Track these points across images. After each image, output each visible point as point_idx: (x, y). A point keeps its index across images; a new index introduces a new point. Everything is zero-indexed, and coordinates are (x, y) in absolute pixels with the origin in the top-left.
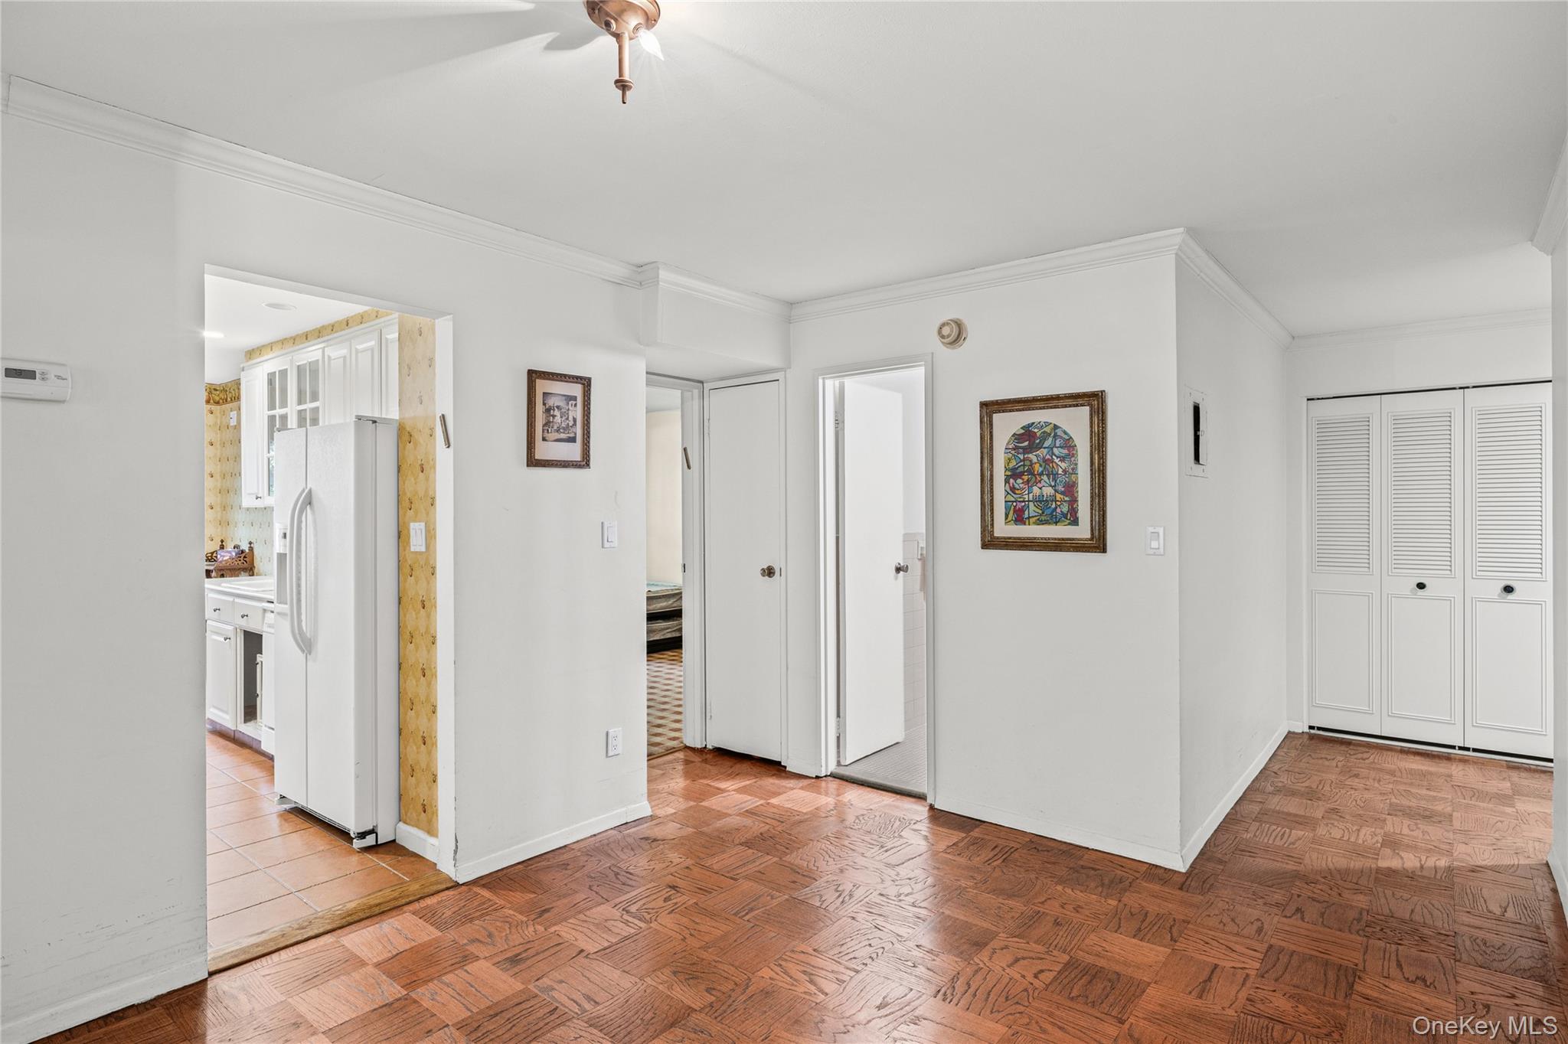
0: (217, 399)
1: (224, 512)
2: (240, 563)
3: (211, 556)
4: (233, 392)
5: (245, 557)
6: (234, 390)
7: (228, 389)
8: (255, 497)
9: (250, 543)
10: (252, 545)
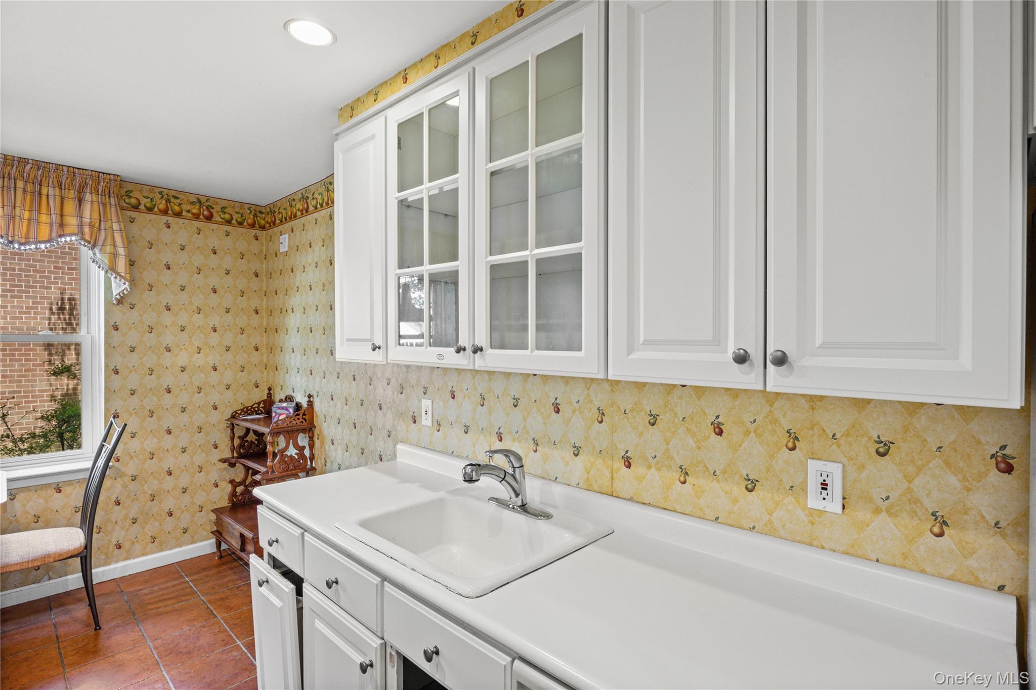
0: (263, 222)
1: (271, 355)
2: (298, 422)
3: (258, 407)
4: (284, 212)
5: (304, 414)
6: (285, 209)
7: (277, 210)
8: (370, 347)
9: (310, 396)
10: (311, 399)
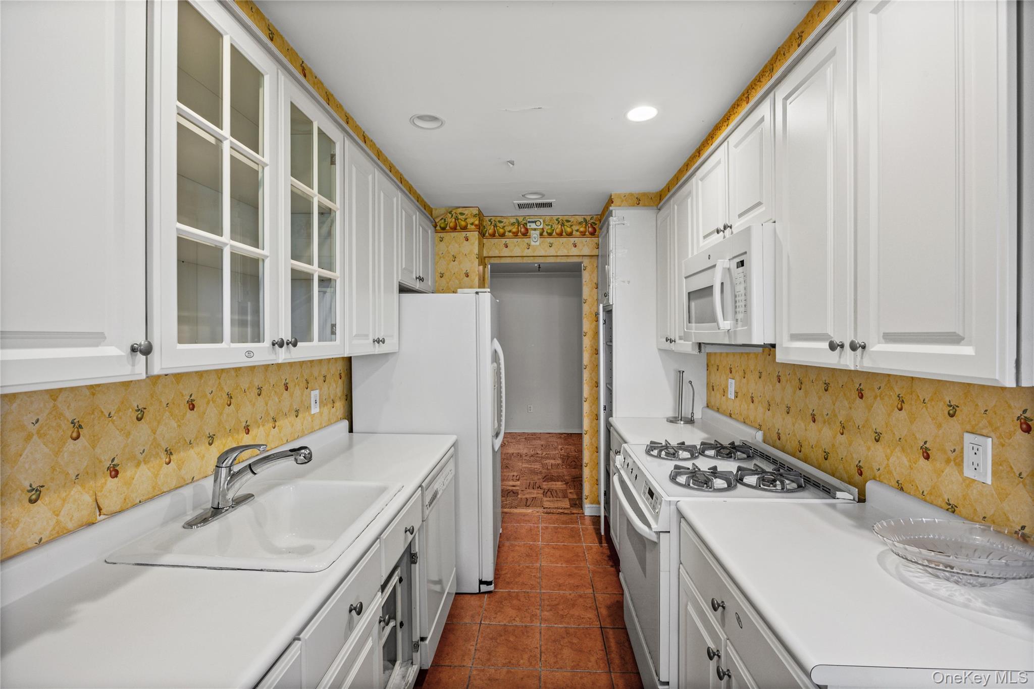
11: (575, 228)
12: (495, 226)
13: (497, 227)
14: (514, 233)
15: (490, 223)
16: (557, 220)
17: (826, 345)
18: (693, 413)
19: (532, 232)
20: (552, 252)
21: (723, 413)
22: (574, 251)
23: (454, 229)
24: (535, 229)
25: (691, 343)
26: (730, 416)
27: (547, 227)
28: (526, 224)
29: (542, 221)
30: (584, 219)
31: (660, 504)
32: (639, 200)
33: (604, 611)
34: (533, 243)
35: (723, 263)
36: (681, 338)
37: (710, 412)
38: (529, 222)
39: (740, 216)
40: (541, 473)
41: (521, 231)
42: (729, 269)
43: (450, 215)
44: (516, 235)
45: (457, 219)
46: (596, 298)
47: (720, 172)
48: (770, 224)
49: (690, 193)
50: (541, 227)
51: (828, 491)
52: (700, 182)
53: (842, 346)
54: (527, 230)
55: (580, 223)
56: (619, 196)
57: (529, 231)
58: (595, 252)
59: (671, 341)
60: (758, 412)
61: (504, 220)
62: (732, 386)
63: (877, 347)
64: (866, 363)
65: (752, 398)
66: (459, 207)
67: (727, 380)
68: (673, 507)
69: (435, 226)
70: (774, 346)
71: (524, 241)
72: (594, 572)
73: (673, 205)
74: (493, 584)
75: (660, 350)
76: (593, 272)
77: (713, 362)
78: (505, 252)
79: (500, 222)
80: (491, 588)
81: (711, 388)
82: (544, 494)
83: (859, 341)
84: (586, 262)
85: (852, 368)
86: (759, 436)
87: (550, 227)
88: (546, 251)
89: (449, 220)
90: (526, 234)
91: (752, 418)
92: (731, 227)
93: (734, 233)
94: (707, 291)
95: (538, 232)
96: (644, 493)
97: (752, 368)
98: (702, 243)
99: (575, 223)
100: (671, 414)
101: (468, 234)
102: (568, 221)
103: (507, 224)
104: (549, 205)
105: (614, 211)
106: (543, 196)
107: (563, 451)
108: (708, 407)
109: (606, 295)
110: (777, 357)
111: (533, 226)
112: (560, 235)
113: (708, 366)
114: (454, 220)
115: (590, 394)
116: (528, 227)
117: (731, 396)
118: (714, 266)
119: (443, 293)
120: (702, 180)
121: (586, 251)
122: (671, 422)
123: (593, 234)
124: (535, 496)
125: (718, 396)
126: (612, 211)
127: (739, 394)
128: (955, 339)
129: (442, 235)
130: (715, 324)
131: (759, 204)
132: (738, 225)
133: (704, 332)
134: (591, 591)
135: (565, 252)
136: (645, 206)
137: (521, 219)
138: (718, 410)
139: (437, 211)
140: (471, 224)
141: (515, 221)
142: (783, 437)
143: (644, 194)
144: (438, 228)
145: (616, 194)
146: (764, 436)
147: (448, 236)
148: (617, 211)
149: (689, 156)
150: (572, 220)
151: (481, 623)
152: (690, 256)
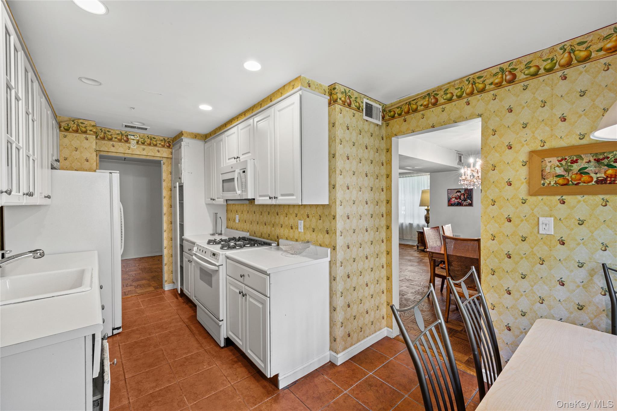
11: (158, 142)
12: (105, 133)
13: (106, 134)
14: (118, 139)
15: (101, 131)
16: (148, 136)
17: (268, 198)
18: (221, 230)
19: (131, 141)
20: (145, 153)
21: (234, 229)
22: (158, 154)
23: (76, 131)
24: (133, 140)
25: (223, 200)
26: (237, 229)
27: (141, 140)
28: (128, 136)
29: (138, 135)
30: (164, 138)
31: (219, 256)
32: (196, 136)
33: (186, 320)
34: (132, 147)
35: (238, 171)
36: (218, 198)
37: (228, 230)
38: (129, 135)
39: (243, 155)
40: (129, 279)
41: (123, 139)
42: (240, 173)
43: (73, 123)
44: (120, 140)
45: (78, 125)
46: (170, 179)
47: (234, 137)
48: (252, 160)
49: (222, 140)
50: (138, 139)
51: (269, 244)
52: (226, 137)
53: (272, 198)
54: (128, 139)
55: (162, 140)
56: (186, 133)
57: (129, 140)
58: (170, 156)
59: (213, 200)
60: (247, 226)
61: (112, 131)
62: (237, 217)
63: (280, 198)
64: (278, 202)
65: (245, 221)
66: (80, 119)
67: (235, 215)
68: (224, 256)
69: (60, 127)
70: (254, 199)
71: (126, 145)
72: (177, 310)
73: (213, 142)
74: (121, 329)
75: (206, 204)
76: (168, 166)
77: (229, 209)
78: (113, 149)
79: (109, 131)
80: (121, 330)
81: (228, 220)
82: (136, 287)
83: (276, 196)
84: (164, 160)
85: (275, 204)
86: (248, 234)
87: (143, 139)
88: (141, 152)
89: (72, 125)
90: (127, 141)
91: (245, 229)
92: (239, 158)
93: (241, 161)
94: (232, 180)
95: (135, 141)
96: (211, 256)
97: (245, 210)
98: (227, 161)
99: (158, 139)
100: (211, 232)
101: (88, 136)
102: (154, 138)
103: (114, 133)
104: (146, 129)
105: (184, 139)
106: (144, 124)
107: (140, 266)
108: (227, 228)
109: (180, 178)
110: (256, 202)
111: (132, 137)
112: (150, 145)
113: (227, 211)
114: (75, 126)
115: (168, 228)
116: (129, 137)
117: (237, 221)
118: (235, 171)
119: (67, 170)
120: (227, 136)
121: (165, 155)
122: (212, 235)
123: (169, 147)
124: (130, 290)
125: (232, 222)
126: (182, 139)
127: (241, 220)
128: (292, 195)
129: (66, 133)
130: (235, 192)
131: (249, 152)
132: (242, 158)
133: (230, 195)
134: (178, 316)
135: (153, 154)
136: (198, 139)
137: (123, 132)
138: (232, 228)
139: (61, 118)
140: (90, 130)
141: (119, 133)
142: (256, 233)
143: (198, 134)
144: (62, 129)
145: (184, 132)
146: (250, 234)
147: (70, 135)
148: (185, 140)
149: (221, 125)
150: (157, 138)
151: (119, 345)
152: (222, 166)
